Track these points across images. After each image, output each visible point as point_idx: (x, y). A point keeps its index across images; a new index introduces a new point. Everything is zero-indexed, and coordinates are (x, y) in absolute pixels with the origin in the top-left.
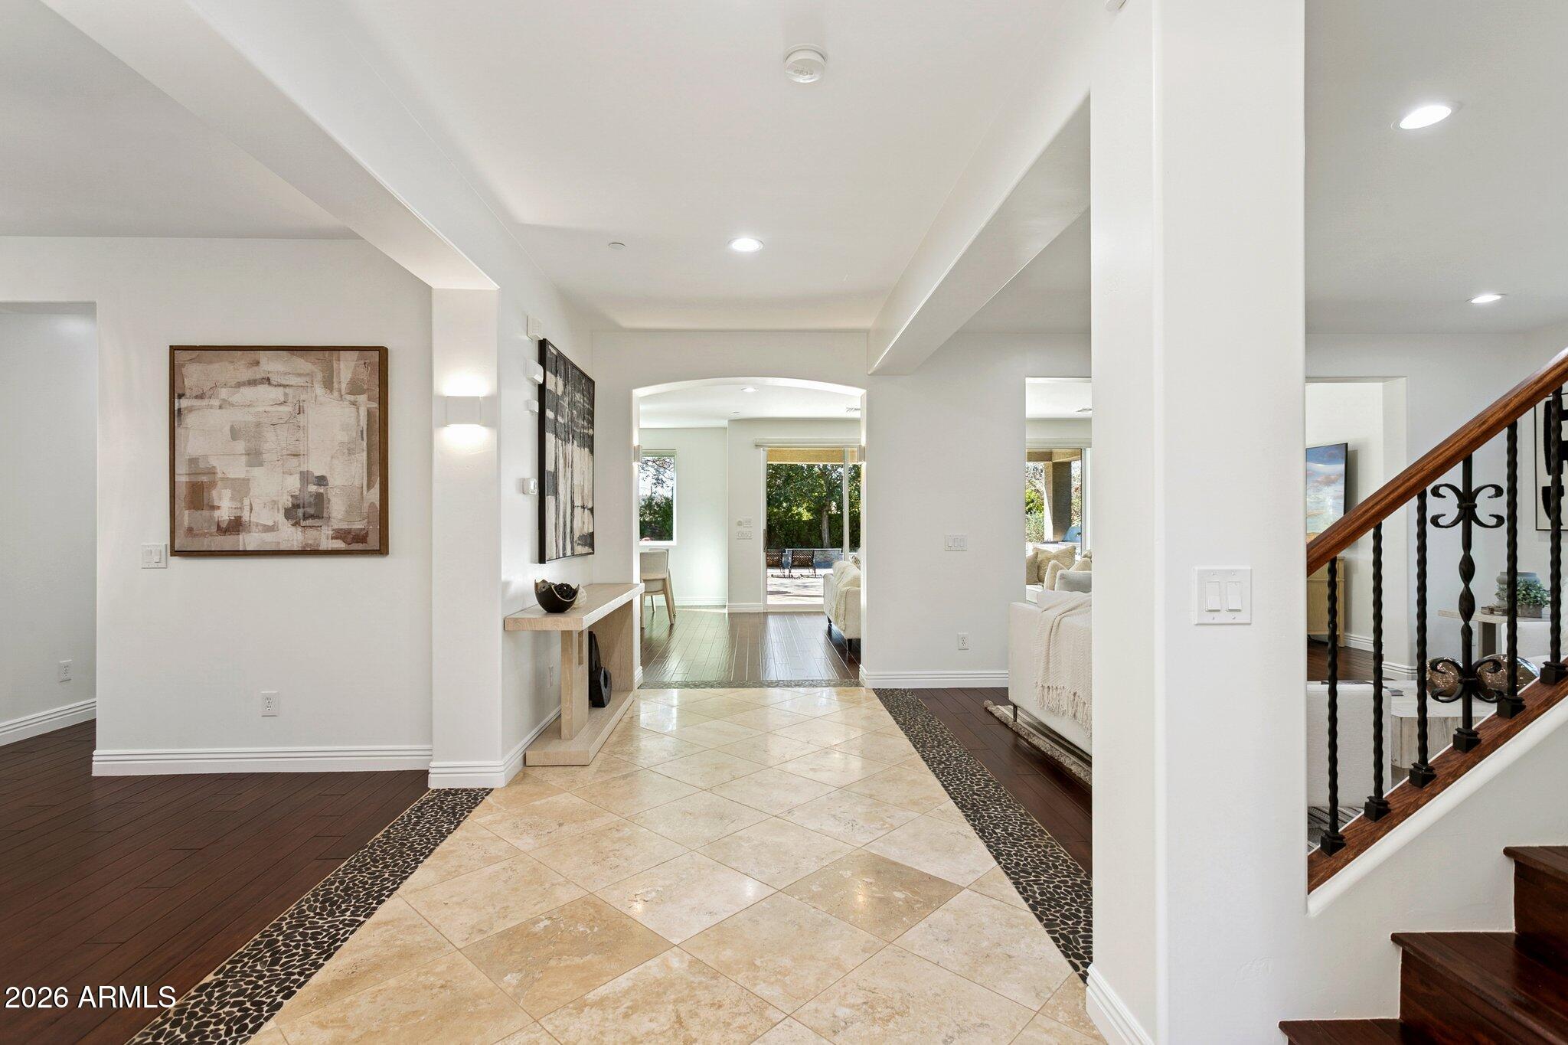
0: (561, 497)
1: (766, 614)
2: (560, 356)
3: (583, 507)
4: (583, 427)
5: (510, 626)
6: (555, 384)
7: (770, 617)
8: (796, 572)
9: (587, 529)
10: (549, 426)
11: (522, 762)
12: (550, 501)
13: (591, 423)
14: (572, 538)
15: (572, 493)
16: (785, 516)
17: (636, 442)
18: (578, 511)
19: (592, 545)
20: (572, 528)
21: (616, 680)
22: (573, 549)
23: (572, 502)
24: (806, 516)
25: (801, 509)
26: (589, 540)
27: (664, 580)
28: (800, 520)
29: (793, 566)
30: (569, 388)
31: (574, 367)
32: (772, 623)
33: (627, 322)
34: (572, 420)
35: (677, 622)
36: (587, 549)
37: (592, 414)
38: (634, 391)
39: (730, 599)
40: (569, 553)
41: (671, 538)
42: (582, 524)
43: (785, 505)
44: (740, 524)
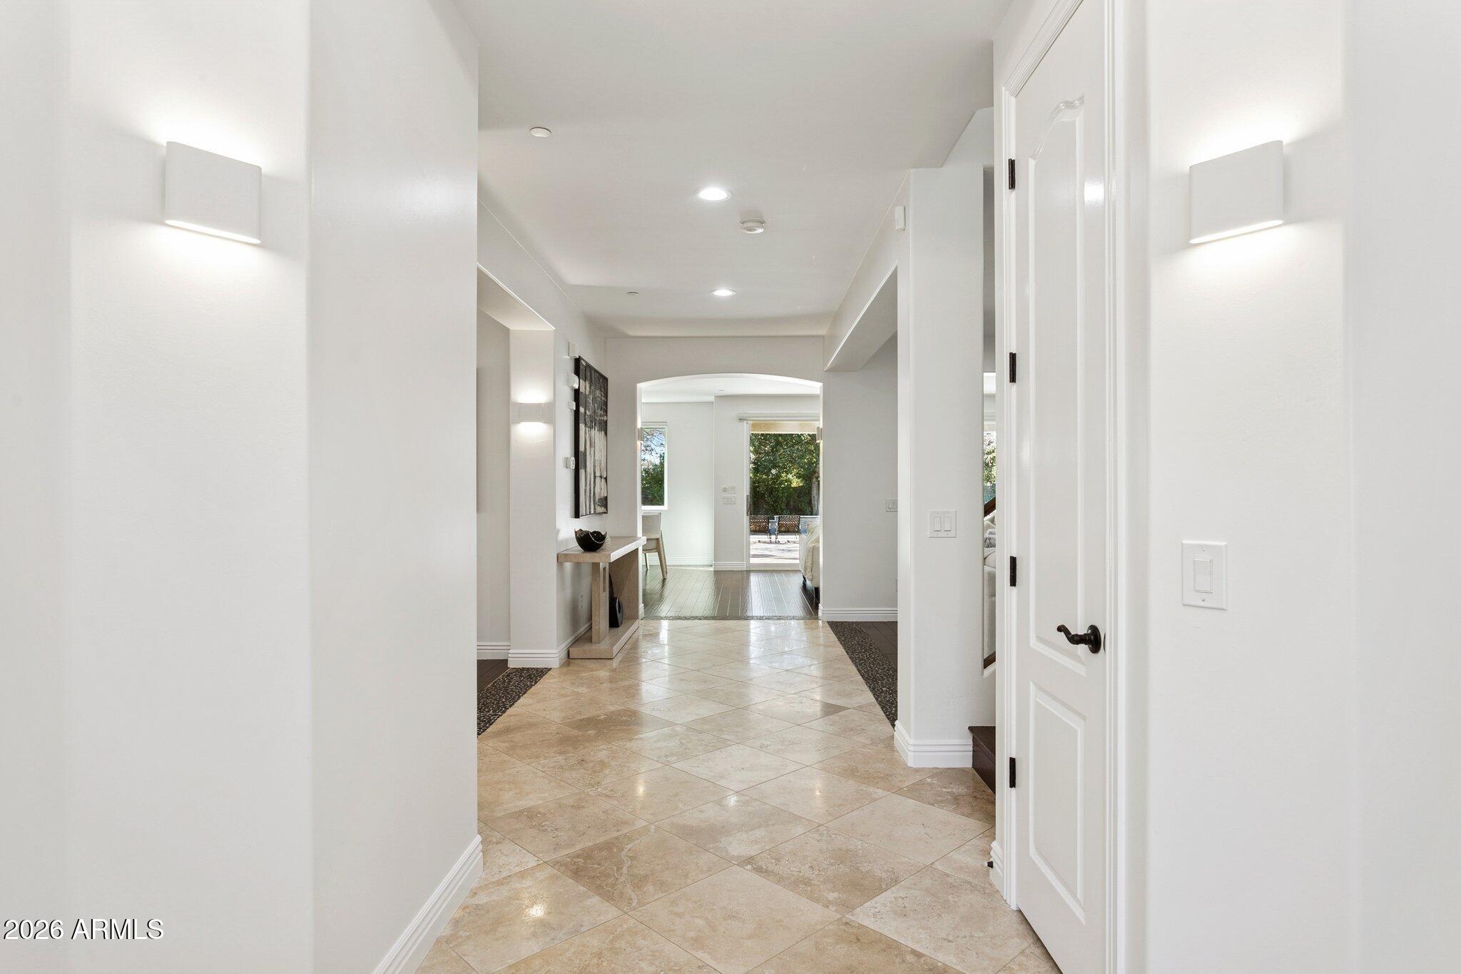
0: (588, 470)
1: (748, 572)
2: (588, 366)
3: (601, 477)
4: (601, 416)
5: (561, 559)
6: (585, 387)
7: (752, 574)
8: (782, 538)
9: (604, 494)
10: (581, 418)
11: (567, 655)
12: (582, 472)
13: (606, 411)
14: (594, 501)
15: (594, 466)
16: (774, 483)
17: (639, 425)
18: (598, 480)
19: (606, 507)
20: (594, 493)
21: (626, 610)
22: (595, 509)
23: (595, 473)
24: (796, 482)
25: (790, 476)
26: (604, 502)
27: (658, 539)
28: (789, 487)
29: (780, 532)
30: (593, 388)
31: (596, 371)
32: (754, 579)
33: (632, 333)
34: (595, 412)
35: (668, 577)
36: (603, 510)
37: (606, 404)
38: (638, 385)
39: (716, 558)
40: (592, 512)
41: (662, 503)
42: (600, 490)
43: (774, 471)
44: (725, 490)
